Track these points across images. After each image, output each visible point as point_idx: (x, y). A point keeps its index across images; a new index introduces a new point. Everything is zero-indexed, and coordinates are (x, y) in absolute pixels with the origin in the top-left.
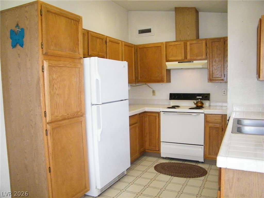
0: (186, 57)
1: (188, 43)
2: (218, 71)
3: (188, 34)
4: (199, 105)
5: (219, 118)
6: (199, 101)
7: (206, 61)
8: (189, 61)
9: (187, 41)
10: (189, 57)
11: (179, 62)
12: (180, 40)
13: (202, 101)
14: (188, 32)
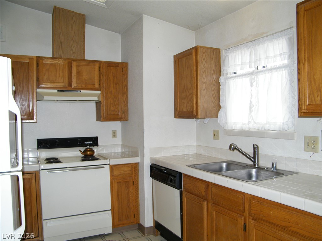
0: (70, 85)
1: (74, 64)
2: (114, 105)
3: (74, 50)
4: (88, 154)
5: (129, 168)
6: (88, 148)
7: (99, 92)
8: (76, 90)
9: (73, 60)
10: (74, 85)
11: (58, 91)
12: (61, 57)
13: (91, 147)
14: (74, 47)
